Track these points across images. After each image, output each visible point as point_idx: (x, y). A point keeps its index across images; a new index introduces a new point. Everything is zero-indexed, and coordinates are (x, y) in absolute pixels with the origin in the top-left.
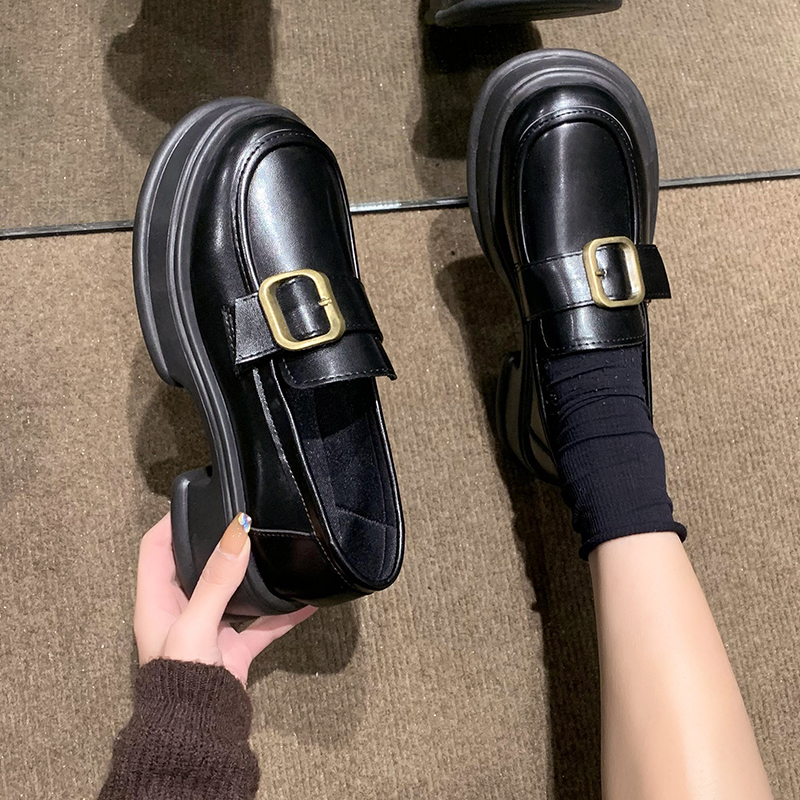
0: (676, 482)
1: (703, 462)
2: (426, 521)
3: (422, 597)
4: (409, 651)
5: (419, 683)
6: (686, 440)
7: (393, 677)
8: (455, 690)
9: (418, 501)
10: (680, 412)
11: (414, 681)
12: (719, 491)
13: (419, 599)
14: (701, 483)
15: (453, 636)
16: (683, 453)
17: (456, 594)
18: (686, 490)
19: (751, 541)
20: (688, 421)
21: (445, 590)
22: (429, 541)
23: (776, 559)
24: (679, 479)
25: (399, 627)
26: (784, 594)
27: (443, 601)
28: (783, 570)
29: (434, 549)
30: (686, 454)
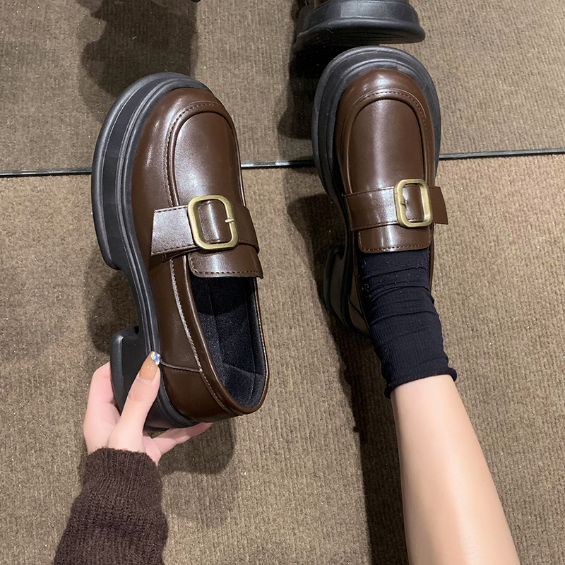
0: (488, 353)
1: (508, 341)
2: (320, 373)
3: (316, 423)
4: (306, 460)
5: (312, 481)
6: (496, 326)
7: (295, 476)
8: (336, 487)
9: (316, 359)
10: (493, 307)
11: (309, 480)
12: (517, 361)
13: (314, 425)
14: (505, 355)
15: (335, 450)
16: (494, 334)
17: (338, 423)
18: (495, 359)
19: (538, 396)
20: (498, 313)
21: (331, 420)
22: (322, 387)
23: (555, 408)
24: (490, 351)
25: (300, 443)
26: (560, 432)
27: (330, 427)
28: (559, 416)
29: (325, 392)
30: (496, 335)
